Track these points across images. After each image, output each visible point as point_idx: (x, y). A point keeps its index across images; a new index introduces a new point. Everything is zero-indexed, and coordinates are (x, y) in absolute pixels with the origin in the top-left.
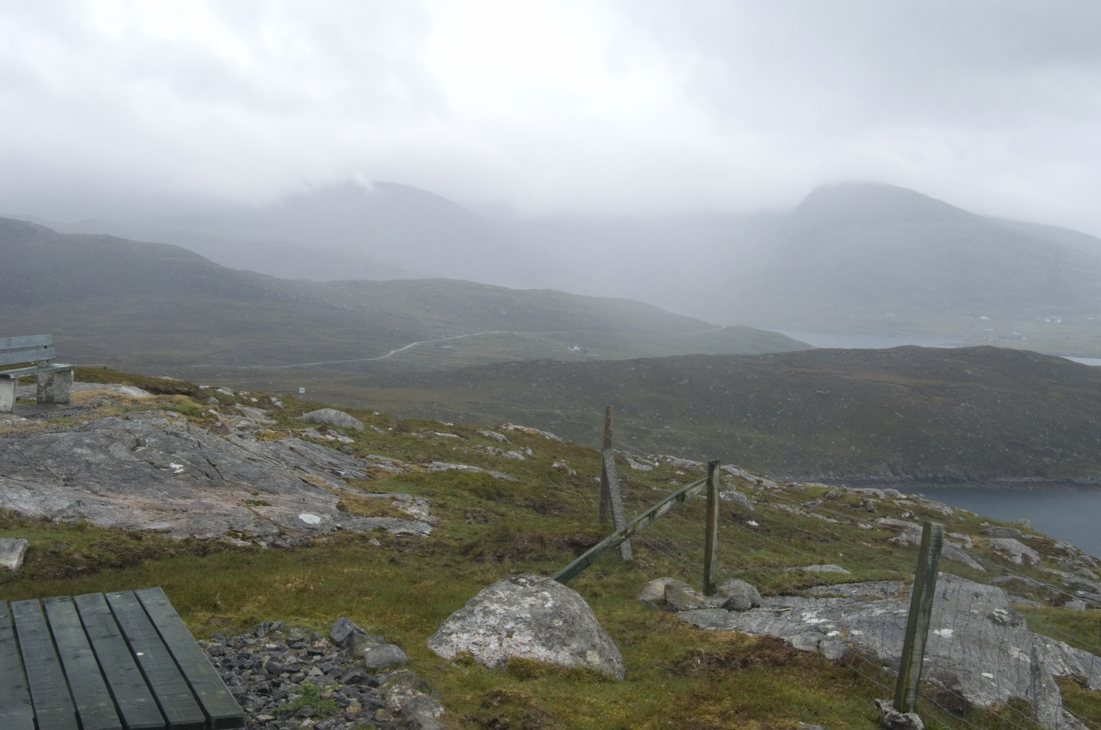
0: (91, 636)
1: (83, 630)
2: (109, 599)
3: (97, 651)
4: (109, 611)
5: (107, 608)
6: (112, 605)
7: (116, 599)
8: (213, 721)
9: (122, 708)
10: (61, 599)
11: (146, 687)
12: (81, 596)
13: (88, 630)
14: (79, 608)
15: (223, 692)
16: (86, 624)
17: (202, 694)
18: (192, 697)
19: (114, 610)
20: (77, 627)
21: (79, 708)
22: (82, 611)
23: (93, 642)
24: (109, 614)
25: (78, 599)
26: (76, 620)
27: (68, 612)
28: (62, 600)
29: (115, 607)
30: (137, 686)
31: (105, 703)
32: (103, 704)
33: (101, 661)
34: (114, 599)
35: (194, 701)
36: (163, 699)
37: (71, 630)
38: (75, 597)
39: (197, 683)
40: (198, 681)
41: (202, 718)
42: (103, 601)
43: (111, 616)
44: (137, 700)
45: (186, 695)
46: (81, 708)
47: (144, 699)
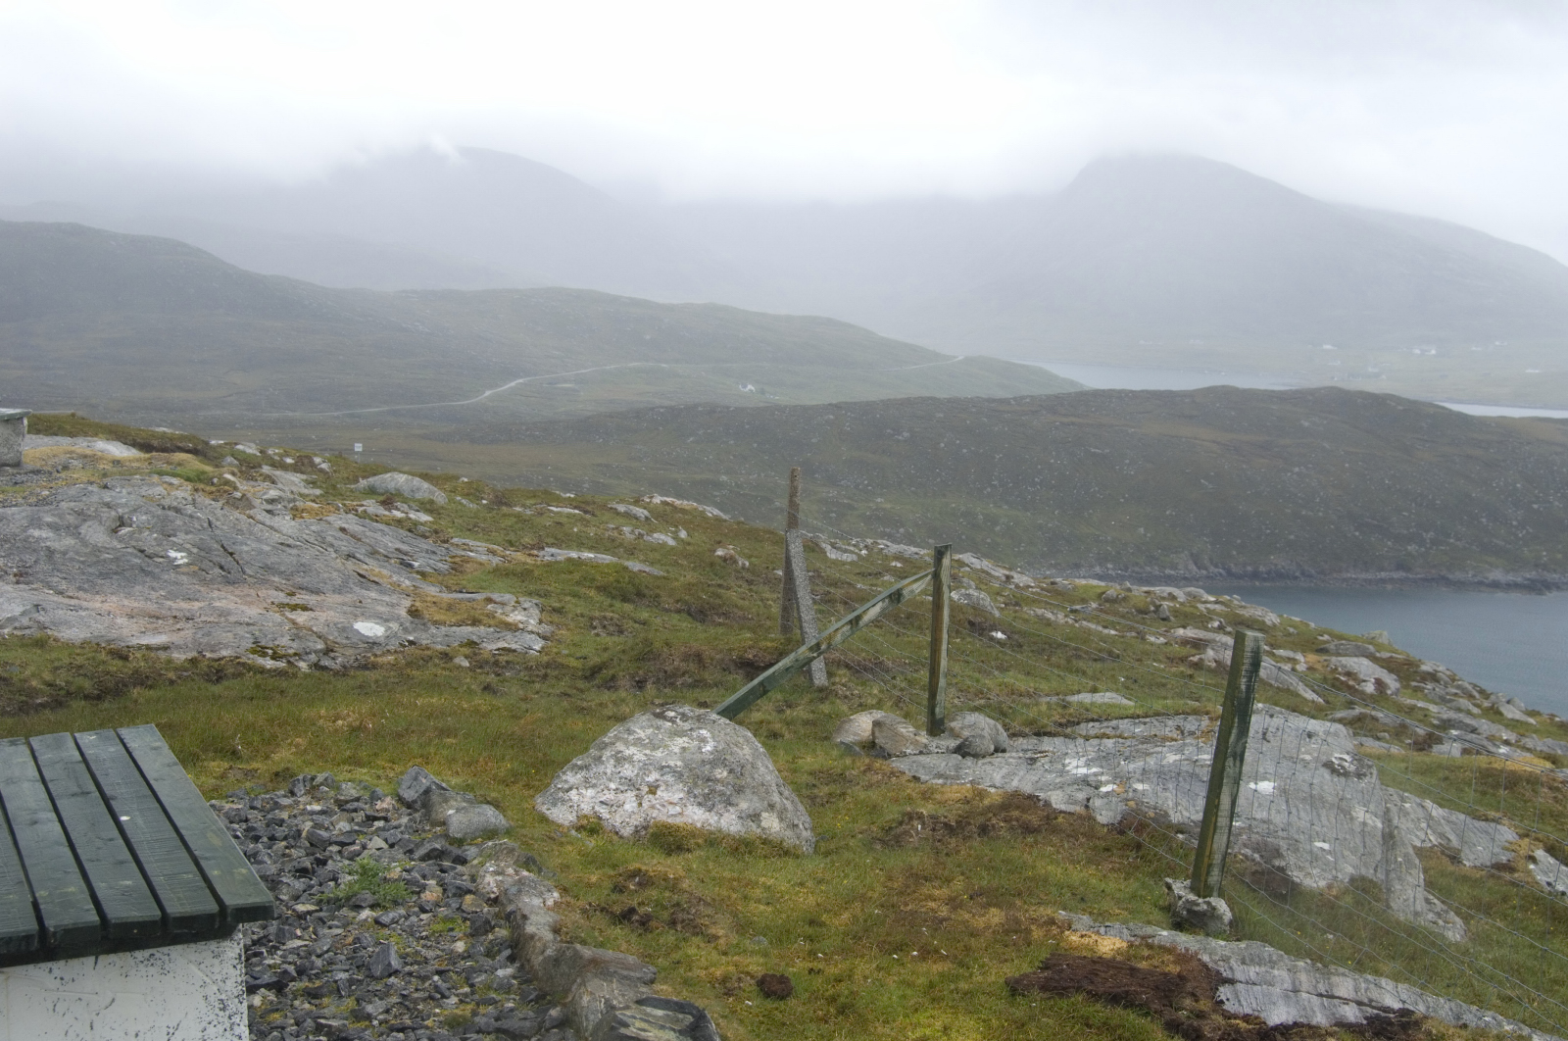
0: (54, 794)
1: (42, 786)
2: (78, 741)
3: (64, 814)
4: (80, 759)
5: (77, 753)
6: (84, 750)
7: (90, 741)
8: (229, 911)
9: (100, 894)
10: (11, 741)
11: (134, 864)
12: (40, 737)
13: (50, 785)
14: (37, 754)
15: (244, 871)
16: (47, 775)
17: (214, 873)
18: (199, 878)
19: (88, 757)
20: (32, 781)
21: (37, 895)
22: (41, 759)
23: (58, 802)
24: (80, 762)
25: (35, 741)
26: (32, 772)
27: (20, 760)
28: (13, 743)
29: (88, 752)
30: (122, 863)
31: (75, 887)
32: (72, 889)
33: (69, 829)
34: (87, 741)
35: (203, 884)
36: (157, 881)
37: (26, 785)
38: (31, 739)
39: (206, 858)
40: (207, 855)
41: (214, 907)
42: (73, 745)
43: (83, 766)
44: (121, 883)
45: (191, 875)
46: (41, 894)
47: (132, 880)
